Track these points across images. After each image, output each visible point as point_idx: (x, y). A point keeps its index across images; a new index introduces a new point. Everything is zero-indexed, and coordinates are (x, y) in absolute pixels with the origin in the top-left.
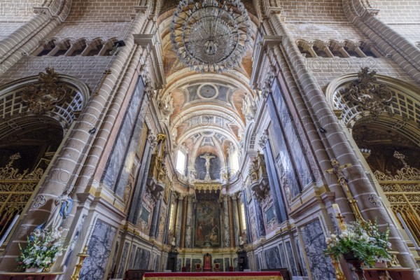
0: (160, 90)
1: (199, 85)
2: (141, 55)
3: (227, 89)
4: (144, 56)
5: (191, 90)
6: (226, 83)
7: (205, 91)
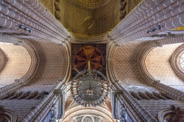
0: (61, 119)
1: (83, 116)
2: (55, 99)
3: (99, 119)
4: (56, 99)
5: (78, 120)
6: (98, 115)
7: (86, 120)
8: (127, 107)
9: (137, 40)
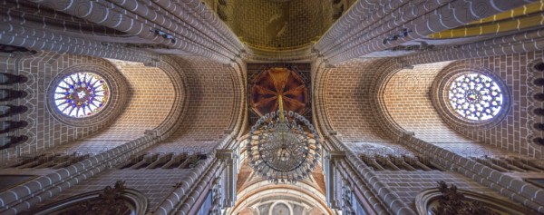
0: (229, 209)
1: (272, 203)
2: (218, 168)
3: (302, 208)
4: (221, 169)
5: (263, 210)
6: (300, 201)
7: (278, 212)
8: (355, 184)
9: (367, 56)
